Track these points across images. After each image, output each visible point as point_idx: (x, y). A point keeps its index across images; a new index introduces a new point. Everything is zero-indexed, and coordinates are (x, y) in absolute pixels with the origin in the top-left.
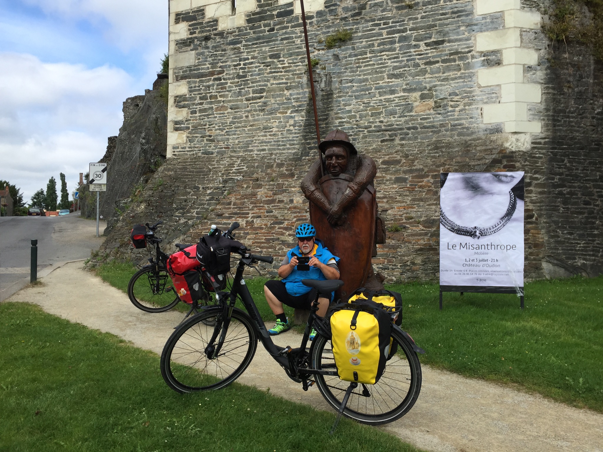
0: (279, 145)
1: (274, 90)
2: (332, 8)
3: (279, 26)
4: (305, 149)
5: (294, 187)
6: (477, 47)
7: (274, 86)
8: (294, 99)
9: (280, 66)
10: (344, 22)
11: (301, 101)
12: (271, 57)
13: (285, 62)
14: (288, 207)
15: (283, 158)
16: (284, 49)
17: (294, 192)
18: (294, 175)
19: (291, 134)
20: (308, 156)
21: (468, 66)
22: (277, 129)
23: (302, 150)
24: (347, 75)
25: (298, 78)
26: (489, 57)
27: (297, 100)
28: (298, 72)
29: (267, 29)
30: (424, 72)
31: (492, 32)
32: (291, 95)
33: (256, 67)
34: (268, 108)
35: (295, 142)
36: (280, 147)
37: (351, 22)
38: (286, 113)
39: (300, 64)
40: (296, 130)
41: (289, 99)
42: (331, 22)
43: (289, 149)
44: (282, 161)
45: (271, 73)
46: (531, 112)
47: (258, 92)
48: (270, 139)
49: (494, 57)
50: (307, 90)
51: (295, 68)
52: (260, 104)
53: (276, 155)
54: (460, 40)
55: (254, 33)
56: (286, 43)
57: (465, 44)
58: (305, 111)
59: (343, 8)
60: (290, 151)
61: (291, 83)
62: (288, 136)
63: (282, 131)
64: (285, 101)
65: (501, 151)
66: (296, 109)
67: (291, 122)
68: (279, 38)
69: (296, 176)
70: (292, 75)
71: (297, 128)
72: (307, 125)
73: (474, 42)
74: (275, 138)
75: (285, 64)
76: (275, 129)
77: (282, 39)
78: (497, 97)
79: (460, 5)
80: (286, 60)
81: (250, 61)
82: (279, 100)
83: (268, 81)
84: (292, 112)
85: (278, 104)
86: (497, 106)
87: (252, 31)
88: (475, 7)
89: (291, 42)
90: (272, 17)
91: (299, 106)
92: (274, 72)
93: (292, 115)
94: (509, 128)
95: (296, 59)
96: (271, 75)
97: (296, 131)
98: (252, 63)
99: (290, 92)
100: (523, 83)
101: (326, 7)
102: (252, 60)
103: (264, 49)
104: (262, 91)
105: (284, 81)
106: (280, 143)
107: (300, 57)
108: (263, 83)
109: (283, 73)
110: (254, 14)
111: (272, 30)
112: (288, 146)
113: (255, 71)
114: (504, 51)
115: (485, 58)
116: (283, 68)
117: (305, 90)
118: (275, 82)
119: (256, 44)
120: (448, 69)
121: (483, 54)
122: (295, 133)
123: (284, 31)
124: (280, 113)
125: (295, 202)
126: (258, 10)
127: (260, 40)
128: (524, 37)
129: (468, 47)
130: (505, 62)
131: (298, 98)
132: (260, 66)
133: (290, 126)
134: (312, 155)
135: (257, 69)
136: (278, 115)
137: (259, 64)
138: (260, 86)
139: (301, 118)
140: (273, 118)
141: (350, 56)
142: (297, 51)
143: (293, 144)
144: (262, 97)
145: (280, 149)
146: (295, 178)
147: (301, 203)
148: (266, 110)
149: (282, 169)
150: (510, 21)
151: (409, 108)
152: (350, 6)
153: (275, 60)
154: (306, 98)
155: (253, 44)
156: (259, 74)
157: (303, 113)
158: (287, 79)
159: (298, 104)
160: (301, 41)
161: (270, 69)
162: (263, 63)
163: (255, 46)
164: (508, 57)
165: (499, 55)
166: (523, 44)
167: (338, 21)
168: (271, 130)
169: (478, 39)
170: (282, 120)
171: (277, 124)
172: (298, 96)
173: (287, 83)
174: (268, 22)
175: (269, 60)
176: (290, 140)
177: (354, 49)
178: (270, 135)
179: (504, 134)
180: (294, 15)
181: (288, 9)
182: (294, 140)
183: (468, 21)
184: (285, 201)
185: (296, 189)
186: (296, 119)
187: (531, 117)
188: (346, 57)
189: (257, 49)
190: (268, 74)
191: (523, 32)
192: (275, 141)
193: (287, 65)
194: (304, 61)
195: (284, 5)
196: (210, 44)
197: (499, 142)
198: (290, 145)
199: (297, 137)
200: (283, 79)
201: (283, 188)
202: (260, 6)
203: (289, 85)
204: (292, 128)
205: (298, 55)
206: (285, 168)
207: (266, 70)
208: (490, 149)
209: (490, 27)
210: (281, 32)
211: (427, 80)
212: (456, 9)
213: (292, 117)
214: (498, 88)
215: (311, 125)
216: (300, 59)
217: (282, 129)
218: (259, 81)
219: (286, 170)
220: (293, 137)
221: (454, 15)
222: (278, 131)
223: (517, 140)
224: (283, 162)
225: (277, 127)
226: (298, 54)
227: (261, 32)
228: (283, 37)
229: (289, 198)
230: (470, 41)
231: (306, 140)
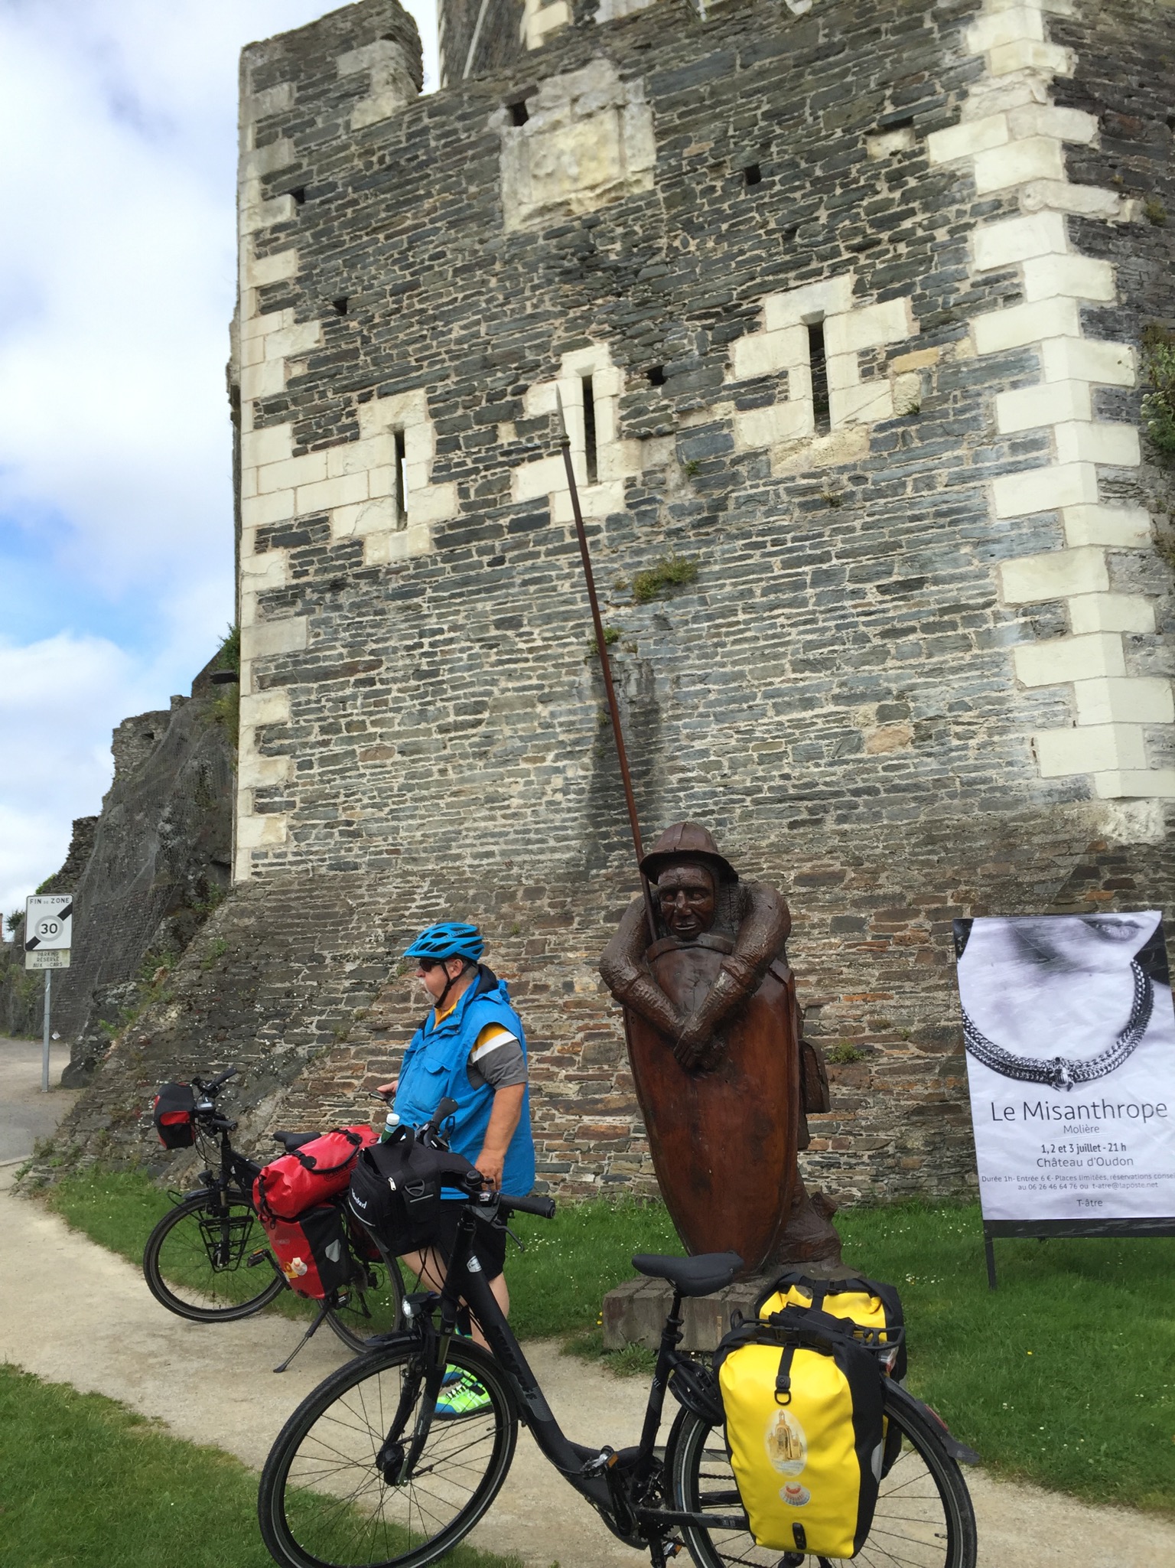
0: (529, 842)
1: (509, 704)
2: (643, 508)
3: (516, 553)
4: (595, 848)
5: (574, 949)
6: (1006, 593)
7: (508, 694)
8: (561, 724)
9: (522, 646)
10: (676, 541)
11: (579, 731)
12: (498, 625)
13: (535, 636)
14: (561, 1002)
15: (539, 873)
16: (530, 606)
17: (573, 963)
18: (572, 918)
19: (557, 811)
20: (607, 868)
21: (988, 639)
22: (521, 802)
23: (590, 853)
24: (692, 665)
25: (568, 673)
26: (1037, 618)
27: (569, 727)
28: (567, 660)
29: (486, 559)
30: (881, 655)
31: (1037, 558)
32: (553, 715)
33: (462, 651)
34: (496, 749)
35: (570, 832)
36: (530, 847)
37: (693, 539)
38: (543, 759)
39: (573, 639)
40: (570, 801)
41: (549, 726)
42: (643, 539)
43: (553, 850)
44: (537, 881)
45: (501, 662)
46: (1154, 748)
47: (469, 709)
48: (504, 826)
49: (1049, 616)
50: (594, 703)
51: (560, 650)
52: (476, 739)
53: (521, 866)
54: (962, 578)
55: (454, 569)
56: (535, 592)
57: (974, 587)
58: (590, 754)
59: (672, 509)
60: (557, 856)
61: (551, 687)
62: (551, 816)
63: (534, 805)
64: (539, 731)
65: (1094, 847)
66: (569, 749)
67: (558, 781)
68: (518, 580)
69: (577, 919)
70: (554, 666)
71: (572, 796)
72: (599, 790)
73: (996, 582)
74: (519, 825)
75: (533, 640)
76: (515, 802)
77: (525, 583)
78: (1068, 713)
79: (955, 496)
80: (536, 631)
81: (447, 635)
82: (523, 729)
83: (494, 683)
84: (557, 758)
85: (521, 738)
86: (1069, 732)
87: (448, 566)
88: (990, 499)
89: (547, 590)
90: (497, 531)
91: (576, 742)
92: (509, 661)
93: (560, 764)
94: (1106, 786)
95: (562, 629)
96: (500, 668)
97: (571, 805)
98: (451, 641)
99: (551, 707)
100: (1127, 677)
101: (629, 506)
102: (452, 635)
103: (479, 606)
104: (479, 707)
105: (534, 682)
106: (532, 836)
107: (571, 624)
108: (482, 689)
109: (531, 664)
110: (453, 525)
111: (500, 561)
112: (552, 843)
113: (461, 659)
114: (1071, 602)
115: (1028, 619)
116: (531, 650)
117: (588, 703)
118: (510, 685)
119: (461, 595)
120: (939, 646)
121: (1021, 610)
122: (569, 810)
123: (529, 563)
124: (527, 760)
125: (577, 988)
126: (463, 516)
127: (469, 585)
128: (1115, 569)
129: (982, 595)
130: (1077, 627)
131: (572, 723)
132: (470, 648)
133: (555, 791)
134: (616, 863)
135: (465, 656)
136: (523, 765)
137: (468, 644)
138: (473, 695)
139: (582, 773)
140: (511, 774)
141: (696, 619)
142: (562, 609)
143: (566, 838)
144: (479, 722)
145: (531, 852)
146: (575, 925)
147: (594, 992)
148: (490, 755)
149: (538, 903)
150: (1077, 530)
151: (851, 741)
152: (687, 503)
153: (510, 633)
154: (590, 721)
155: (453, 596)
156: (470, 668)
157: (586, 760)
158: (540, 677)
159: (572, 736)
160: (573, 586)
161: (497, 654)
162: (479, 640)
163: (458, 600)
164: (1084, 614)
165: (1059, 611)
166: (1116, 585)
167: (661, 538)
168: (506, 803)
169: (1004, 574)
170: (532, 778)
171: (521, 788)
172: (572, 718)
173: (541, 687)
174: (489, 542)
175: (494, 632)
176: (556, 828)
177: (706, 604)
178: (504, 817)
179: (1094, 803)
180: (552, 526)
181: (536, 512)
182: (565, 828)
183: (977, 533)
184: (552, 988)
185: (578, 954)
186: (570, 774)
187: (1155, 759)
188: (686, 623)
189: (462, 608)
190: (492, 665)
191: (1111, 556)
192: (517, 832)
193: (539, 643)
194: (583, 634)
195: (526, 503)
196: (344, 598)
197: (1087, 823)
198: (558, 839)
199: (575, 819)
200: (530, 678)
201: (543, 951)
202: (466, 507)
203: (547, 690)
204: (559, 797)
205: (566, 620)
206: (546, 901)
207: (488, 656)
208: (1065, 841)
209: (1031, 545)
210: (521, 565)
211: (891, 673)
212: (945, 507)
213: (557, 770)
214: (1066, 691)
215: (608, 789)
216: (573, 628)
217: (533, 801)
218: (472, 684)
219: (551, 905)
220: (564, 820)
221: (942, 521)
222: (525, 806)
223: (1130, 817)
224: (542, 884)
225: (522, 795)
226: (566, 616)
227: (471, 567)
228: (527, 577)
229: (562, 980)
230: (987, 581)
231: (597, 825)
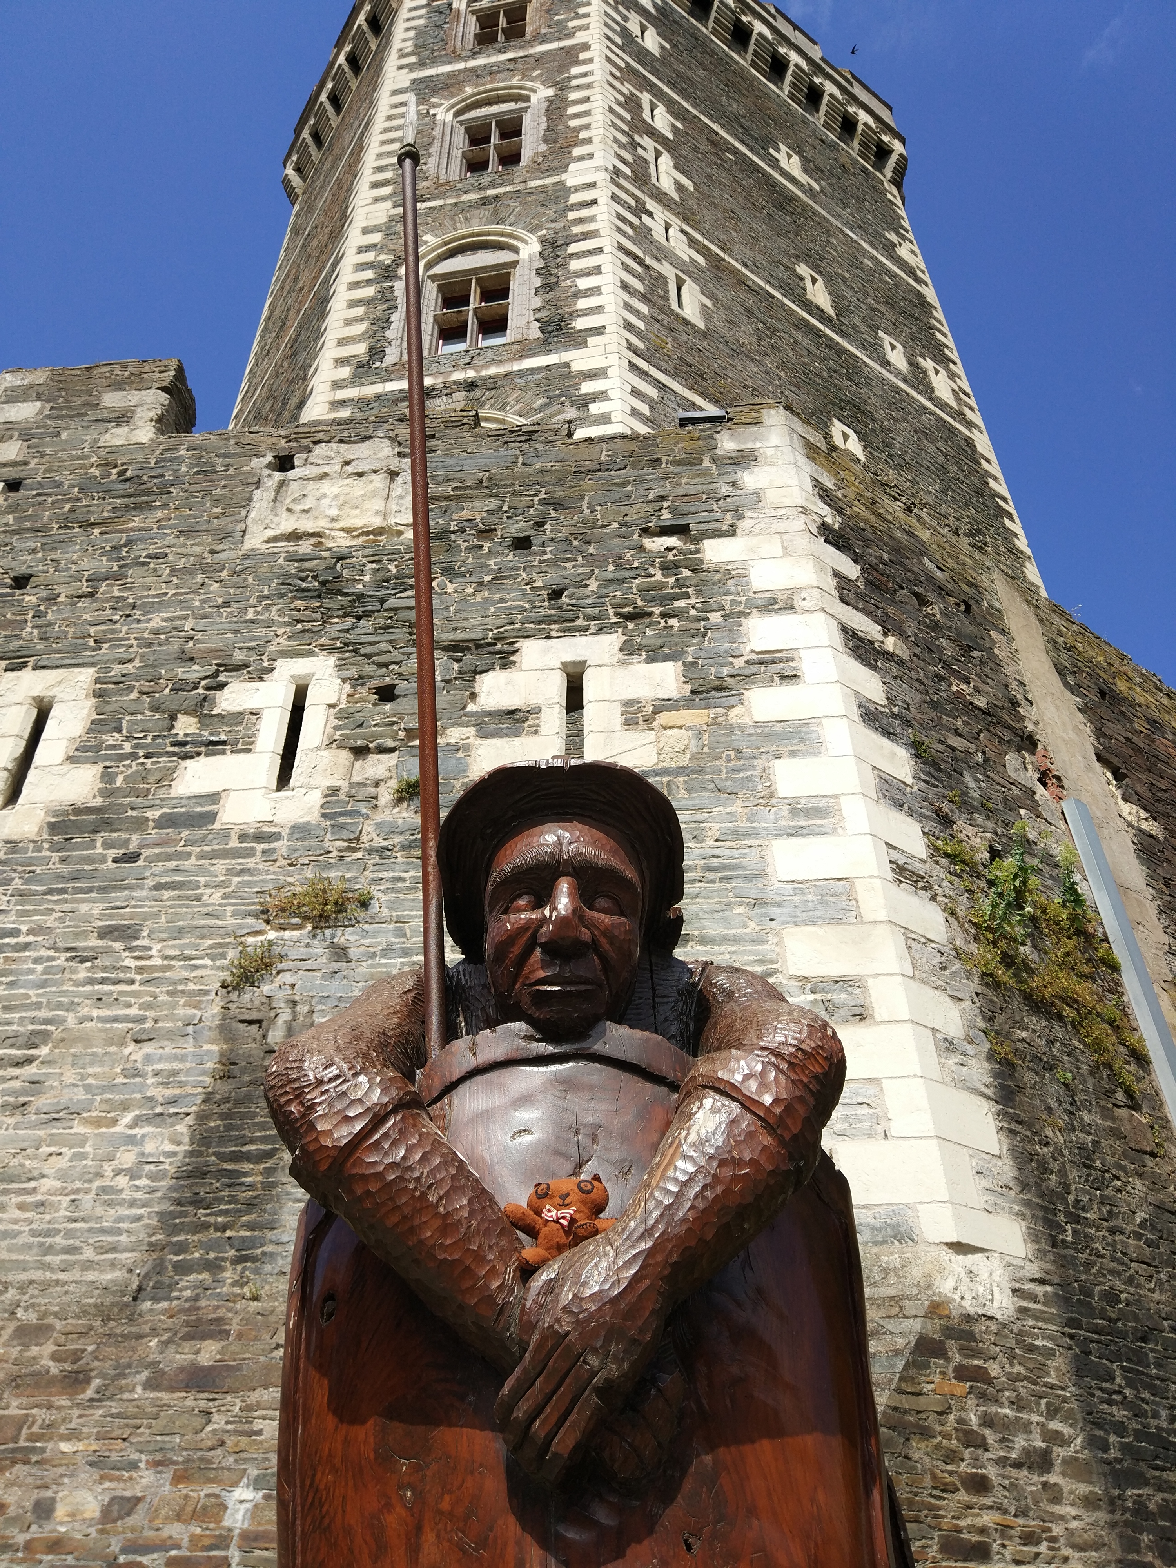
0: (49, 1250)
1: (85, 1039)
2: (342, 820)
3: (157, 850)
4: (159, 1268)
5: (74, 1435)
6: (789, 963)
7: (89, 1024)
8: (157, 1074)
9: (132, 963)
10: (377, 860)
11: (181, 1085)
12: (105, 933)
13: (154, 952)
14: (21, 1538)
15: (52, 1302)
16: (157, 915)
17: (68, 1461)
18: (88, 1381)
19: (110, 1204)
20: (168, 1299)
22: (58, 1184)
23: (147, 1276)
25: (187, 1005)
26: (829, 996)
27: (168, 1078)
28: (191, 986)
29: (112, 853)
31: (826, 928)
32: (148, 1059)
33: (36, 961)
34: (42, 1102)
35: (123, 1238)
36: (48, 1259)
37: (400, 860)
38: (114, 1122)
39: (208, 962)
40: (138, 1189)
41: (137, 1073)
42: (334, 854)
43: (88, 1266)
44: (43, 1315)
45: (91, 981)
47: (20, 1041)
48: (15, 1222)
49: (844, 995)
50: (215, 1048)
51: (185, 974)
52: (16, 1084)
53: (22, 1288)
54: (736, 940)
55: (63, 860)
56: (169, 899)
57: (751, 952)
58: (190, 1120)
59: (379, 826)
60: (91, 1276)
61: (156, 1021)
62: (99, 1211)
63: (77, 1191)
64: (120, 1080)
66: (159, 1110)
67: (127, 1158)
68: (150, 883)
69: (96, 1382)
70: (169, 993)
71: (143, 1182)
72: (190, 1175)
73: (778, 949)
74: (41, 1221)
75: (150, 958)
76: (46, 1184)
77: (158, 887)
78: (877, 1120)
79: (728, 852)
80: (156, 947)
81: (22, 939)
82: (95, 1076)
83: (71, 1007)
84: (134, 1124)
85: (88, 1088)
86: (879, 1146)
87: (56, 856)
88: (769, 859)
89: (188, 898)
90: (140, 824)
91: (172, 1102)
92: (103, 981)
93: (137, 1131)
94: (933, 1225)
95: (196, 947)
96: (89, 988)
97: (138, 1195)
98: (26, 946)
99: (148, 1048)
101: (324, 815)
102: (31, 938)
103: (84, 908)
104: (34, 1040)
105: (134, 1011)
106: (59, 1240)
107: (210, 942)
108: (50, 1014)
109: (135, 987)
110: (78, 811)
111: (133, 857)
112: (89, 1254)
113: (32, 971)
114: (871, 982)
115: (818, 996)
116: (140, 970)
117: (206, 1047)
118: (95, 1013)
119: (62, 891)
121: (809, 986)
122: (133, 1203)
123: (172, 864)
124: (87, 1122)
125: (60, 1512)
126: (98, 802)
127: (78, 881)
128: (916, 955)
129: (761, 962)
130: (880, 1012)
131: (175, 1073)
132: (53, 959)
133: (117, 1173)
134: (187, 1293)
135: (39, 968)
136: (79, 1129)
137: (51, 953)
138: (33, 1021)
139: (169, 1147)
140: (53, 1140)
141: (387, 951)
142: (203, 922)
143: (113, 1249)
144: (29, 1060)
145: (48, 1267)
146: (90, 1393)
147: (91, 1522)
148: (32, 1109)
149: (35, 1350)
150: (868, 903)
152: (400, 821)
153: (118, 945)
154: (204, 1073)
155: (50, 892)
156: (43, 984)
157: (182, 1128)
158: (148, 1006)
159: (169, 1092)
160: (225, 896)
161: (89, 969)
162: (68, 950)
163: (56, 898)
164: (885, 999)
165: (857, 991)
166: (919, 974)
167: (359, 855)
168: (32, 1184)
169: (787, 941)
170: (88, 1148)
171: (62, 1163)
172: (176, 1066)
173: (142, 1020)
174: (124, 836)
175: (93, 942)
176: (103, 1231)
177: (405, 935)
178: (21, 1207)
179: (921, 1247)
180: (217, 826)
181: (198, 809)
182: (119, 1232)
183: (753, 894)
184: (12, 1511)
185: (80, 1446)
186: (150, 1147)
188: (374, 955)
189: (57, 908)
190: (77, 984)
191: (910, 940)
192: (34, 1233)
193: (157, 961)
194: (223, 956)
195: (189, 798)
198: (101, 1249)
199: (139, 1218)
200: (129, 1006)
201: (15, 1439)
202: (106, 793)
203: (148, 1025)
204: (122, 1181)
205: (203, 937)
206: (50, 1348)
207: (74, 971)
209: (819, 913)
210: (160, 867)
212: (715, 862)
213: (131, 1140)
214: (872, 1090)
215: (204, 1175)
216: (211, 947)
217: (78, 1184)
218: (38, 1006)
219: (54, 1357)
220: (120, 1219)
221: (711, 875)
222: (62, 1192)
223: (971, 1274)
224: (50, 1320)
225: (62, 1175)
226: (204, 933)
227: (90, 860)
228: (163, 880)
229: (36, 1495)
230: (766, 947)
231: (176, 1230)
